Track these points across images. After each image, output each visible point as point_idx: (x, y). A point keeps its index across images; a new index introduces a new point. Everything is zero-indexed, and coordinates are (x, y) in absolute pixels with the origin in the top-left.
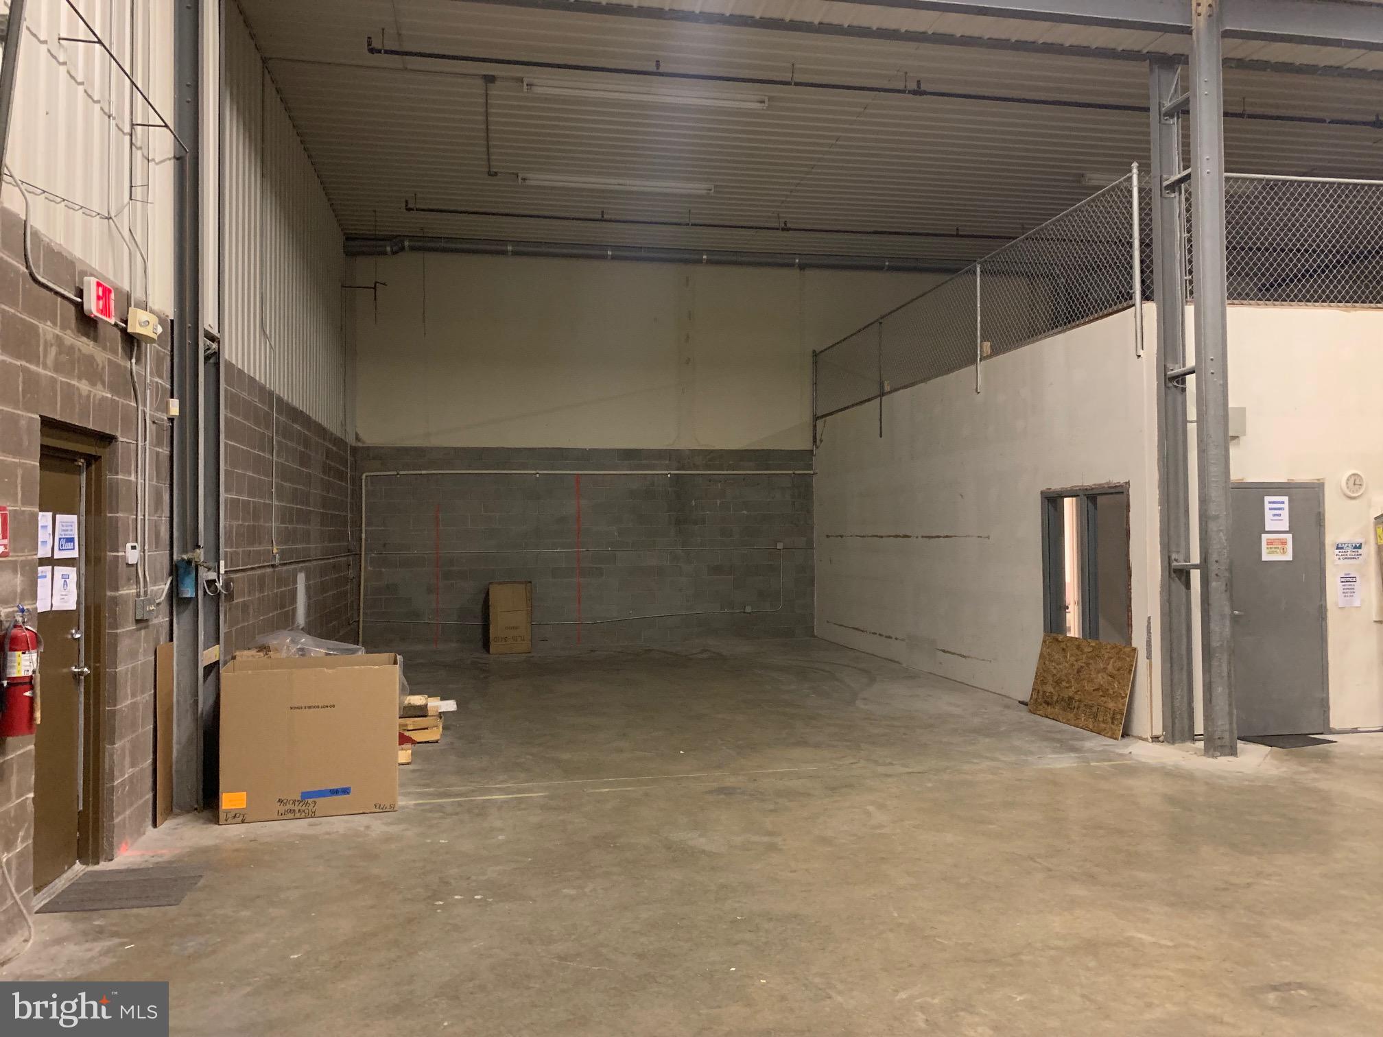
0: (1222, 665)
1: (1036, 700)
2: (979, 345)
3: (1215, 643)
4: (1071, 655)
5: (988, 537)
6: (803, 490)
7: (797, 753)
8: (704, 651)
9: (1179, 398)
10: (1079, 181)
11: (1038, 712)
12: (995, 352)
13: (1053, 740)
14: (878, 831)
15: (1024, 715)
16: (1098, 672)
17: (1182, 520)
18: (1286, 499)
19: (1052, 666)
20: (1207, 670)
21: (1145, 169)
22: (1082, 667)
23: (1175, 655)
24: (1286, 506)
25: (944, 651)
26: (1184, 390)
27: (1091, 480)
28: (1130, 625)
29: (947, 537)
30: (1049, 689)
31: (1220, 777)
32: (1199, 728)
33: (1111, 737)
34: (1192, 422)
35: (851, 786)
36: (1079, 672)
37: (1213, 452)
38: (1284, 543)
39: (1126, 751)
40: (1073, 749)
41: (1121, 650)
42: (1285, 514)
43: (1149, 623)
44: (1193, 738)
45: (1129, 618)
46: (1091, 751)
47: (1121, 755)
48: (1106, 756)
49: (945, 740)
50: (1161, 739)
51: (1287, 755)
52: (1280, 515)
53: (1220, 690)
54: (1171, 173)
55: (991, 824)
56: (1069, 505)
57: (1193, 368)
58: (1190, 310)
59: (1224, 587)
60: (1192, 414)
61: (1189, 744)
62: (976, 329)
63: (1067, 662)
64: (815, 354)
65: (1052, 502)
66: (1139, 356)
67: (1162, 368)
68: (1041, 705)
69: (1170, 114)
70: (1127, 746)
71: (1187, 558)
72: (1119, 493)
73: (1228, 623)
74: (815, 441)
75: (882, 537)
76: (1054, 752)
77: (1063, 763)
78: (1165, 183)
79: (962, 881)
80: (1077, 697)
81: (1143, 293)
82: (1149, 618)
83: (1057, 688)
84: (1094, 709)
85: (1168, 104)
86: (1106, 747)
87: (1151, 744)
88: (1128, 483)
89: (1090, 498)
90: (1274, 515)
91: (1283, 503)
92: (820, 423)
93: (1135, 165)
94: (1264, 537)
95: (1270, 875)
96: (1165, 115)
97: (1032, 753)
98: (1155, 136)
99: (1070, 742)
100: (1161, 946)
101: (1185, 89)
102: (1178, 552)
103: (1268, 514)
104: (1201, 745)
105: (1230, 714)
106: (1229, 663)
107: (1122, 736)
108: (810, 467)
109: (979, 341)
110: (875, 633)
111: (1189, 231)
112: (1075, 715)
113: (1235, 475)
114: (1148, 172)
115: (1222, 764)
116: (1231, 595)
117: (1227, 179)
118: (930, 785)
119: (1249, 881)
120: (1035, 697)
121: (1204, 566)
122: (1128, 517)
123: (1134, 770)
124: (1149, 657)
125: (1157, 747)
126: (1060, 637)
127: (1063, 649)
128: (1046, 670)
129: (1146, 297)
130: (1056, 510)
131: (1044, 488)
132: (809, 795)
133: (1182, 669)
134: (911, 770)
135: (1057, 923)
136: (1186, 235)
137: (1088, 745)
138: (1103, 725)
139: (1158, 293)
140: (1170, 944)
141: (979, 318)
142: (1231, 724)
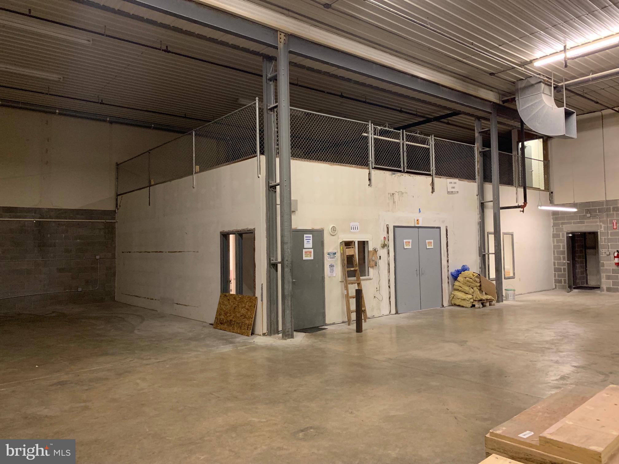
0: (288, 302)
1: (217, 323)
2: (194, 167)
3: (286, 293)
4: (231, 302)
5: (198, 252)
6: (110, 229)
7: (101, 359)
8: (53, 312)
9: (274, 195)
10: (236, 101)
11: (218, 328)
12: (201, 170)
13: (223, 339)
14: (142, 391)
15: (212, 330)
16: (242, 308)
17: (275, 244)
18: (311, 236)
19: (223, 307)
20: (283, 304)
21: (261, 100)
22: (236, 307)
23: (272, 299)
24: (311, 238)
25: (177, 304)
26: (275, 192)
27: (241, 227)
28: (255, 288)
29: (179, 252)
30: (222, 317)
31: (287, 348)
32: (280, 328)
33: (247, 336)
34: (278, 205)
35: (129, 372)
36: (234, 309)
37: (286, 217)
38: (311, 252)
39: (252, 341)
40: (232, 343)
41: (251, 298)
42: (311, 241)
43: (262, 286)
44: (278, 332)
45: (255, 285)
46: (239, 342)
47: (251, 343)
48: (244, 344)
49: (176, 345)
50: (266, 334)
51: (311, 336)
52: (309, 242)
53: (288, 312)
54: (271, 104)
55: (195, 380)
56: (232, 238)
57: (279, 183)
58: (278, 160)
59: (289, 271)
60: (278, 202)
61: (277, 335)
62: (193, 160)
63: (230, 305)
64: (117, 165)
65: (225, 236)
66: (259, 177)
67: (268, 183)
68: (219, 324)
69: (270, 80)
70: (253, 339)
71: (277, 260)
72: (251, 232)
73: (291, 284)
74: (117, 206)
75: (149, 252)
76: (223, 345)
77: (227, 349)
78: (269, 108)
79: (180, 409)
80: (233, 320)
81: (260, 151)
82: (262, 284)
83: (226, 317)
84: (240, 324)
85: (269, 76)
86: (245, 340)
87: (262, 337)
88: (254, 229)
89: (240, 235)
90: (307, 242)
91: (310, 237)
92: (119, 197)
93: (257, 98)
94: (304, 250)
95: (303, 385)
96: (268, 80)
97: (214, 346)
98: (264, 88)
99: (230, 340)
100: (262, 422)
101: (276, 71)
102: (273, 257)
103: (305, 241)
104: (281, 335)
105: (291, 321)
106: (291, 301)
107: (251, 335)
108: (114, 219)
109: (194, 165)
110: (145, 298)
111: (277, 128)
112: (233, 327)
113: (294, 226)
114: (262, 102)
115: (289, 341)
116: (292, 273)
117: (291, 109)
118: (168, 366)
119: (296, 389)
120: (216, 321)
121: (282, 262)
122: (254, 243)
123: (255, 348)
124: (262, 300)
125: (265, 338)
126: (227, 294)
127: (228, 299)
128: (221, 309)
129: (262, 153)
130: (226, 239)
131: (221, 230)
132: (107, 379)
133: (274, 304)
134: (158, 361)
135: (220, 420)
136: (276, 130)
137: (238, 340)
138: (243, 331)
139: (266, 152)
140: (264, 420)
141: (194, 155)
142: (291, 325)
